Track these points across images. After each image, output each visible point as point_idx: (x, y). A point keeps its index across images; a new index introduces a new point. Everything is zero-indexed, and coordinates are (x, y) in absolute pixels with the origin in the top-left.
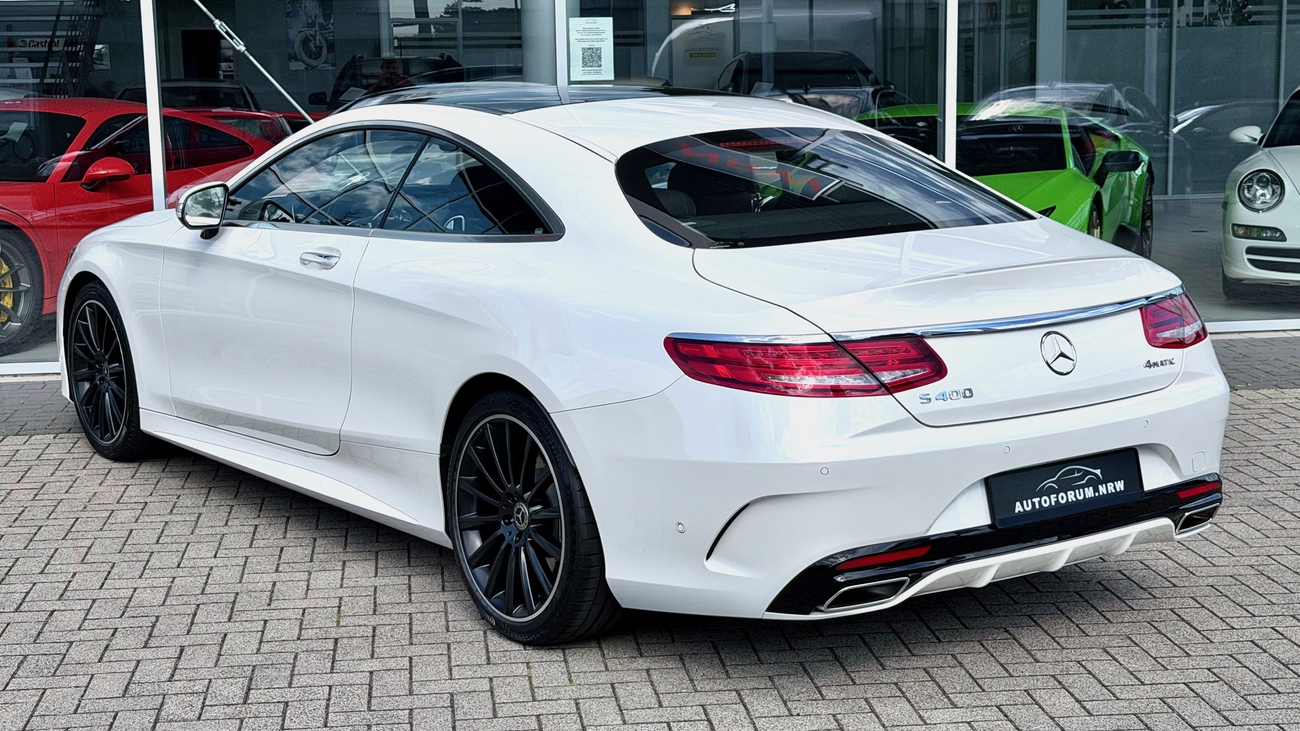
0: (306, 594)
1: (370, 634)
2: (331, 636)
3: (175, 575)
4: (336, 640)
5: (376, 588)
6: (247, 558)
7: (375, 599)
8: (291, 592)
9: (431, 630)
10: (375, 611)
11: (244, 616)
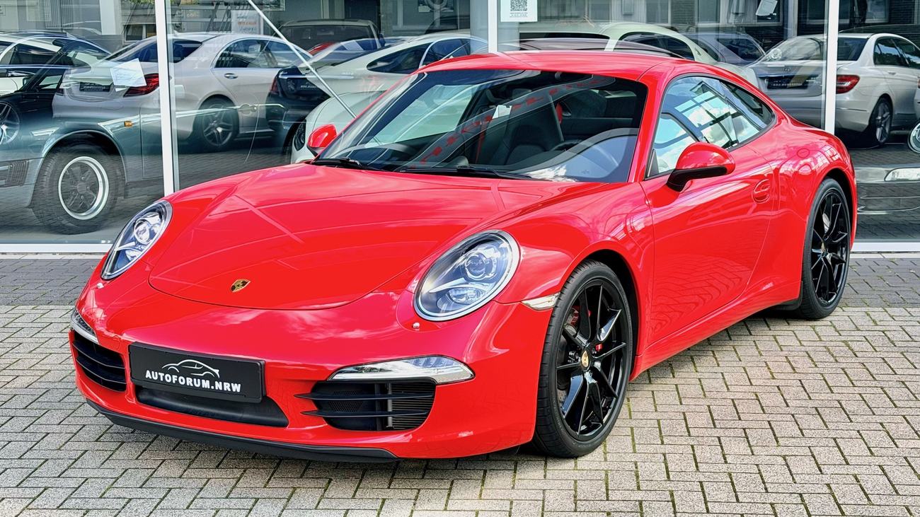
0: (102, 464)
1: (119, 507)
2: (88, 507)
3: (12, 439)
4: (88, 511)
5: (164, 460)
6: (84, 426)
7: (154, 472)
8: (91, 461)
9: (174, 506)
10: (143, 484)
11: (32, 482)
